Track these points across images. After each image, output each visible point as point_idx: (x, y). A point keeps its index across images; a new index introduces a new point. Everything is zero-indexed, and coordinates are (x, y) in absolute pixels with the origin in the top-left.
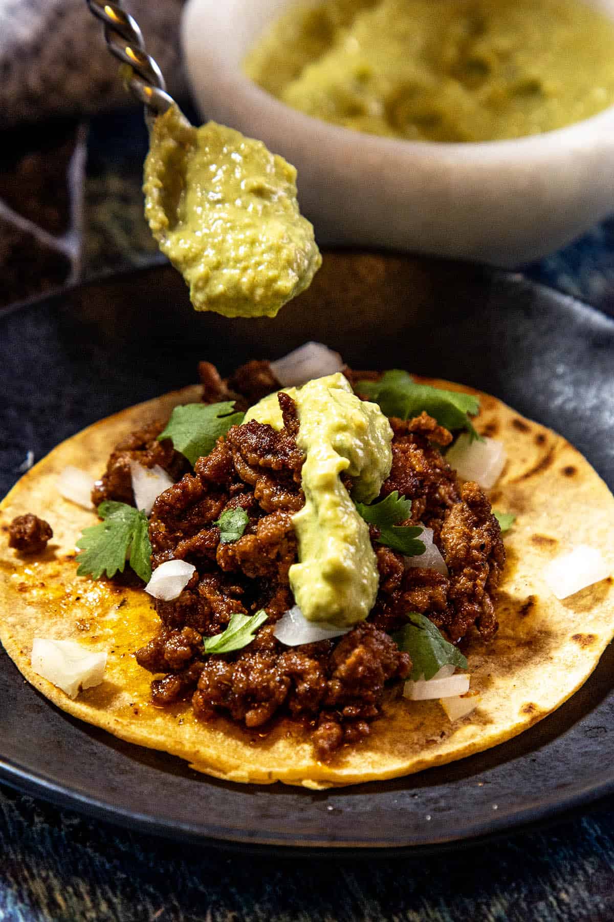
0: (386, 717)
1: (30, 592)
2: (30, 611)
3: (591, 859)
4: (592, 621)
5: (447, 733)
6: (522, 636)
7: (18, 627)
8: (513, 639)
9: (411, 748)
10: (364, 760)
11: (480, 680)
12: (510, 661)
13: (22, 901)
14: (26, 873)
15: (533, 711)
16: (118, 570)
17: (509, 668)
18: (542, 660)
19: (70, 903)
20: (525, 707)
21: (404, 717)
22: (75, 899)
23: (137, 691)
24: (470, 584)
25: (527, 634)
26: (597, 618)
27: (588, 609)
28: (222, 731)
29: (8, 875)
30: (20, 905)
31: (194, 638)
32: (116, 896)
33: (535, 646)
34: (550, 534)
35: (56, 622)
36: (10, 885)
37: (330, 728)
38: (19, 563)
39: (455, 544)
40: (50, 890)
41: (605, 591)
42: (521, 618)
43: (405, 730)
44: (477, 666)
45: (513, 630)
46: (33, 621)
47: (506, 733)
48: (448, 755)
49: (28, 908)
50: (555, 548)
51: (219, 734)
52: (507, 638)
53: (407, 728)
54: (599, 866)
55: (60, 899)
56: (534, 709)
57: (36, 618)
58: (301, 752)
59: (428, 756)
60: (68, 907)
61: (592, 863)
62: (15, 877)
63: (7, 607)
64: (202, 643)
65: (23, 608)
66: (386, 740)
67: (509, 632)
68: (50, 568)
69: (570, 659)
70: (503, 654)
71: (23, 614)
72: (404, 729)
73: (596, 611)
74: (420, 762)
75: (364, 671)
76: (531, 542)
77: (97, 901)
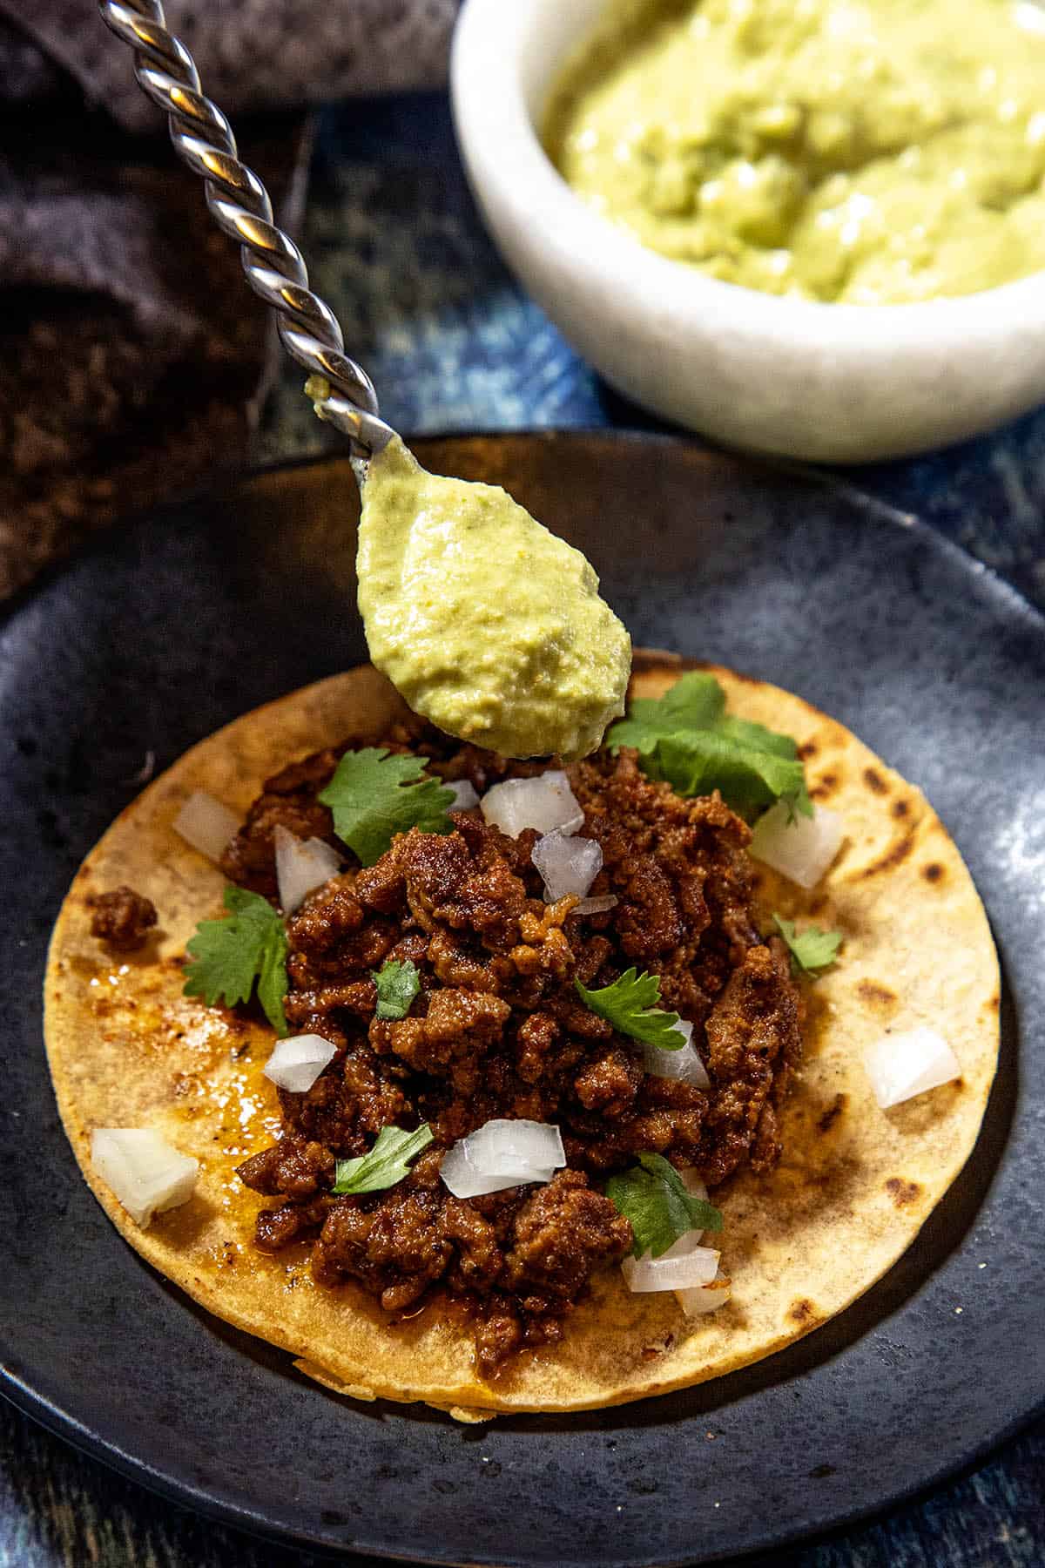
0: (592, 1300)
1: (112, 1016)
2: (108, 1051)
3: (864, 1548)
4: (920, 1154)
5: (676, 1337)
6: (817, 1166)
7: (86, 1081)
8: (802, 1169)
9: (619, 1362)
10: (545, 1379)
11: (742, 1243)
12: (791, 1210)
13: (38, 1540)
14: (51, 1490)
15: (807, 1315)
16: (240, 1000)
17: (789, 1223)
18: (837, 1215)
19: (105, 1549)
20: (796, 1307)
21: (618, 1304)
22: (112, 1543)
23: (237, 1219)
24: (738, 1106)
25: (825, 1162)
26: (930, 1150)
27: (920, 1129)
28: (350, 1305)
29: (25, 1490)
30: (34, 1546)
31: (323, 1160)
32: (172, 1545)
33: (833, 1187)
34: (889, 982)
35: (142, 1075)
36: (25, 1512)
37: (503, 1328)
38: (104, 960)
39: (723, 1046)
40: (80, 1523)
41: (951, 1102)
42: (819, 1135)
43: (616, 1327)
44: (740, 1216)
45: (804, 1153)
46: (110, 1070)
47: (760, 1351)
48: (670, 1384)
49: (44, 1552)
50: (890, 1010)
51: (344, 1309)
52: (794, 1166)
53: (620, 1324)
54: (873, 1561)
55: (91, 1540)
56: (808, 1312)
57: (115, 1066)
58: (458, 1354)
59: (641, 1383)
60: (101, 1556)
61: (863, 1555)
62: (34, 1495)
63: (74, 1043)
64: (333, 1169)
65: (100, 1046)
66: (585, 1345)
67: (799, 1156)
68: (149, 976)
69: (877, 1221)
70: (783, 1195)
71: (95, 1057)
72: (614, 1326)
73: (931, 1136)
74: (625, 1393)
75: (553, 1263)
76: (856, 993)
77: (143, 1551)
